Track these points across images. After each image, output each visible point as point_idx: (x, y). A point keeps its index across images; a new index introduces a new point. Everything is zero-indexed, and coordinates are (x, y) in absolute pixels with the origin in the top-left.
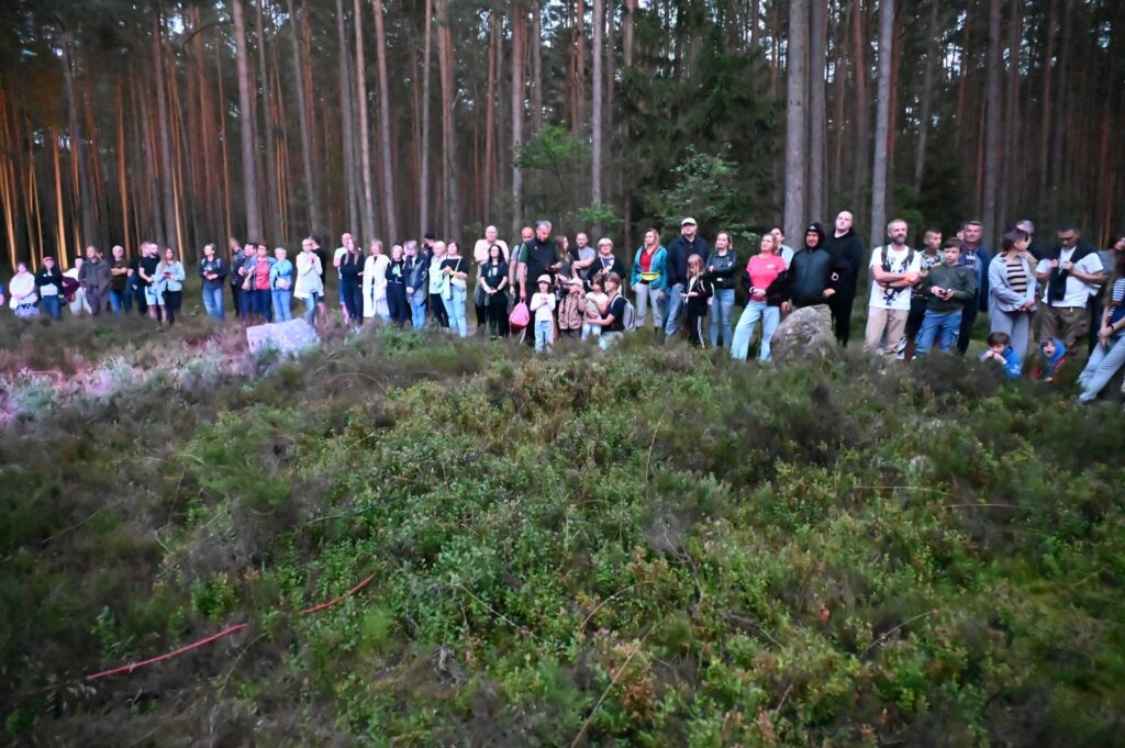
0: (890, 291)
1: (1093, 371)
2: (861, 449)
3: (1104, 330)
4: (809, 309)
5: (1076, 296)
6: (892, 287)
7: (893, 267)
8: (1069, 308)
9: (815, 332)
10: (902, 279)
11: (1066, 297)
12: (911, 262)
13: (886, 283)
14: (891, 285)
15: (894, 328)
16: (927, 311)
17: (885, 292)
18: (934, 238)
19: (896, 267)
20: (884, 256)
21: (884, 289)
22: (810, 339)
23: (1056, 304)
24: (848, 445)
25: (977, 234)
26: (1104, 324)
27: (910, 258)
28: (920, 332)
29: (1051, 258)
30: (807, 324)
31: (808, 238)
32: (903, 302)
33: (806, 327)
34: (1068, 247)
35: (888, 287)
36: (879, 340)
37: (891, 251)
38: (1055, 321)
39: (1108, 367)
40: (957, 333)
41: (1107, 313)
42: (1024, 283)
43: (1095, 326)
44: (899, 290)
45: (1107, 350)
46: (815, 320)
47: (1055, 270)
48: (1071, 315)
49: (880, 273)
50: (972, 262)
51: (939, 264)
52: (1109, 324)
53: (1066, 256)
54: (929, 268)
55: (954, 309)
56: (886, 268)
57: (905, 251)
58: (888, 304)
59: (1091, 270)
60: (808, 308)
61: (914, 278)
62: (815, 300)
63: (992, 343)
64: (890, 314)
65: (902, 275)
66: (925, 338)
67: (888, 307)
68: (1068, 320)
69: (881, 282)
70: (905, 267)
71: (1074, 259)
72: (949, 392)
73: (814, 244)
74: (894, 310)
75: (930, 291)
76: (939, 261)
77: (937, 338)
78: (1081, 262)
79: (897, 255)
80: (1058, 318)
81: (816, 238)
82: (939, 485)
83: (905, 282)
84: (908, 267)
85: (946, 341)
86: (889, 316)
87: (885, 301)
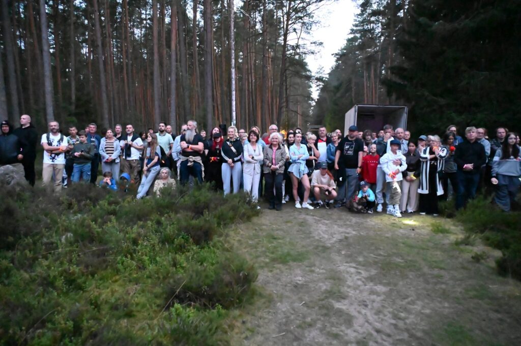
0: (53, 155)
1: (143, 184)
2: (33, 236)
3: (145, 168)
4: (9, 167)
5: (135, 155)
6: (55, 153)
7: (53, 144)
8: (133, 160)
9: (13, 178)
10: (59, 149)
11: (132, 156)
12: (62, 141)
13: (51, 152)
14: (53, 152)
15: (58, 173)
16: (74, 164)
17: (51, 156)
18: (73, 130)
19: (55, 143)
20: (48, 138)
21: (50, 154)
22: (11, 182)
23: (128, 159)
24: (26, 235)
25: (94, 129)
26: (145, 165)
27: (62, 139)
28: (73, 174)
29: (125, 140)
30: (7, 174)
31: (3, 128)
32: (61, 160)
33: (7, 176)
34: (130, 134)
35: (52, 153)
36: (50, 179)
37: (52, 136)
38: (129, 166)
39: (148, 183)
40: (89, 173)
41: (146, 161)
42: (113, 150)
43: (142, 167)
44: (58, 154)
45: (147, 176)
46: (13, 172)
47: (126, 144)
48: (134, 163)
49: (46, 147)
50: (93, 142)
51: (78, 142)
52: (147, 166)
53: (130, 138)
54: (74, 144)
55: (87, 163)
56: (50, 144)
57: (59, 136)
58: (53, 161)
59: (139, 145)
60: (8, 165)
61: (64, 149)
62: (13, 161)
63: (105, 176)
64: (54, 167)
65: (58, 147)
66: (75, 177)
67: (53, 163)
68: (134, 165)
69: (48, 151)
70: (60, 144)
71: (133, 140)
72: (84, 201)
73: (7, 131)
74: (56, 164)
75: (74, 155)
76: (78, 141)
77: (81, 177)
78: (135, 141)
79: (55, 138)
80: (130, 164)
81: (8, 128)
82: (74, 246)
83: (60, 150)
84: (61, 144)
85: (85, 177)
86: (54, 168)
87: (51, 160)
